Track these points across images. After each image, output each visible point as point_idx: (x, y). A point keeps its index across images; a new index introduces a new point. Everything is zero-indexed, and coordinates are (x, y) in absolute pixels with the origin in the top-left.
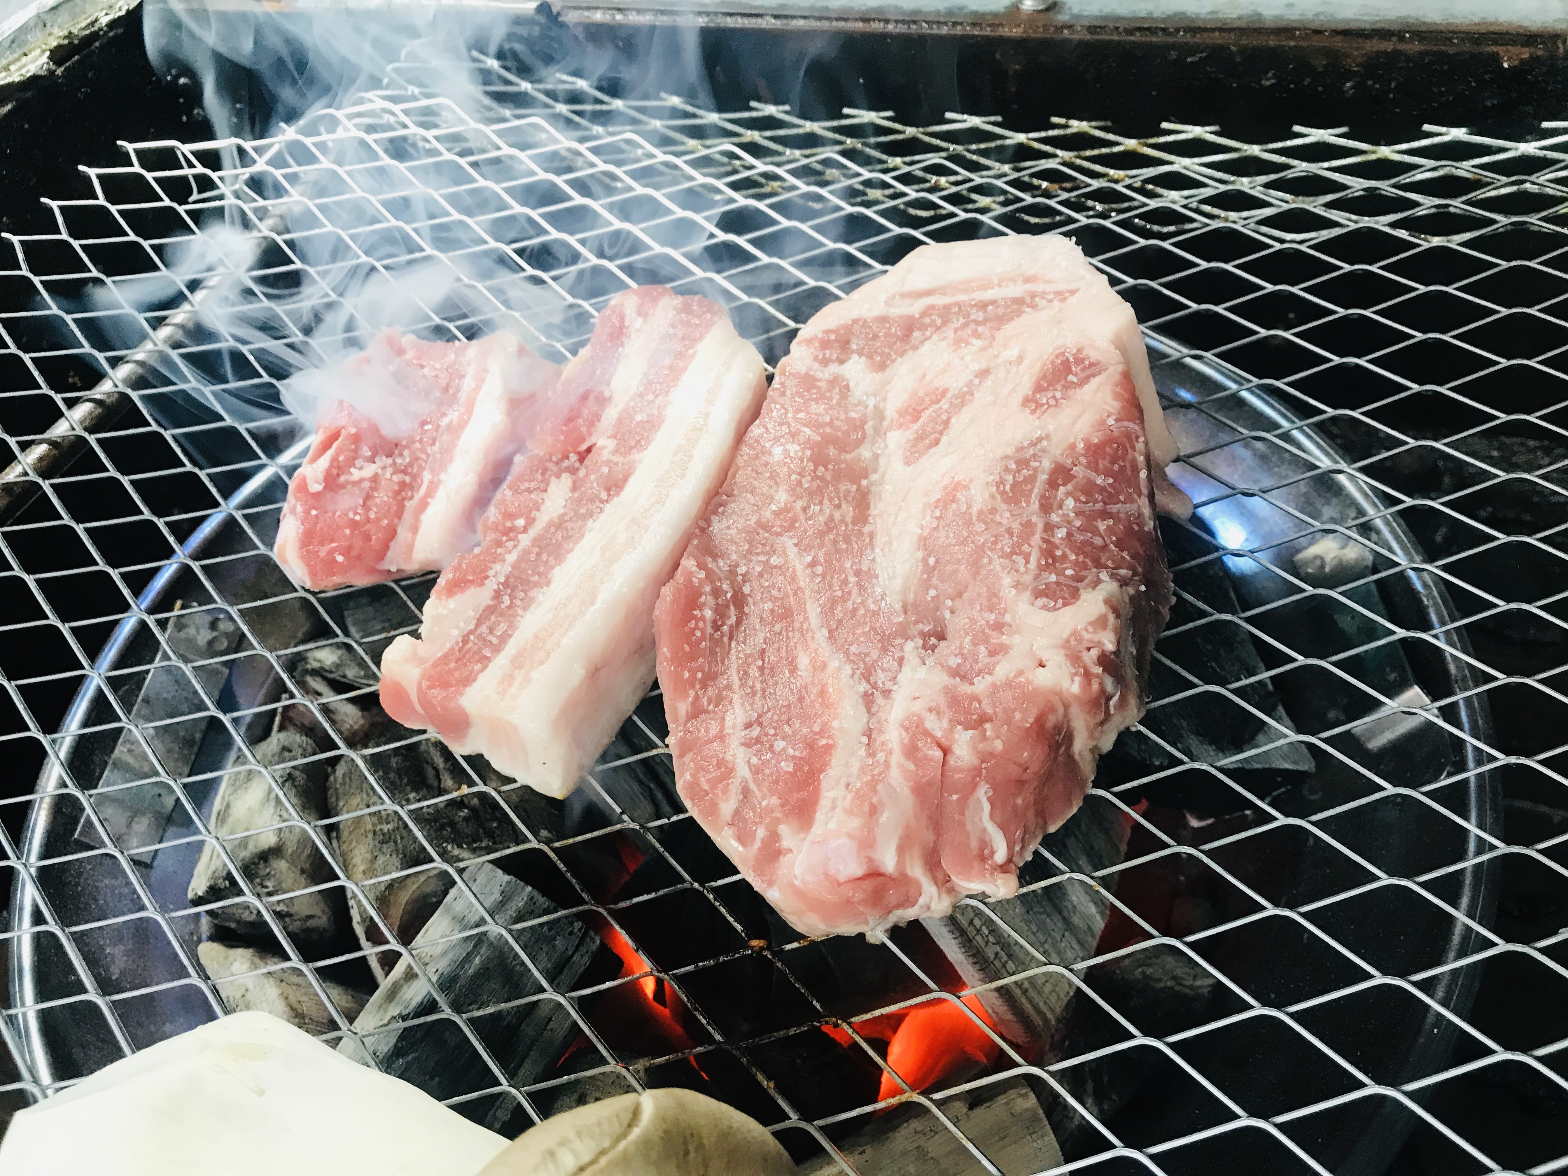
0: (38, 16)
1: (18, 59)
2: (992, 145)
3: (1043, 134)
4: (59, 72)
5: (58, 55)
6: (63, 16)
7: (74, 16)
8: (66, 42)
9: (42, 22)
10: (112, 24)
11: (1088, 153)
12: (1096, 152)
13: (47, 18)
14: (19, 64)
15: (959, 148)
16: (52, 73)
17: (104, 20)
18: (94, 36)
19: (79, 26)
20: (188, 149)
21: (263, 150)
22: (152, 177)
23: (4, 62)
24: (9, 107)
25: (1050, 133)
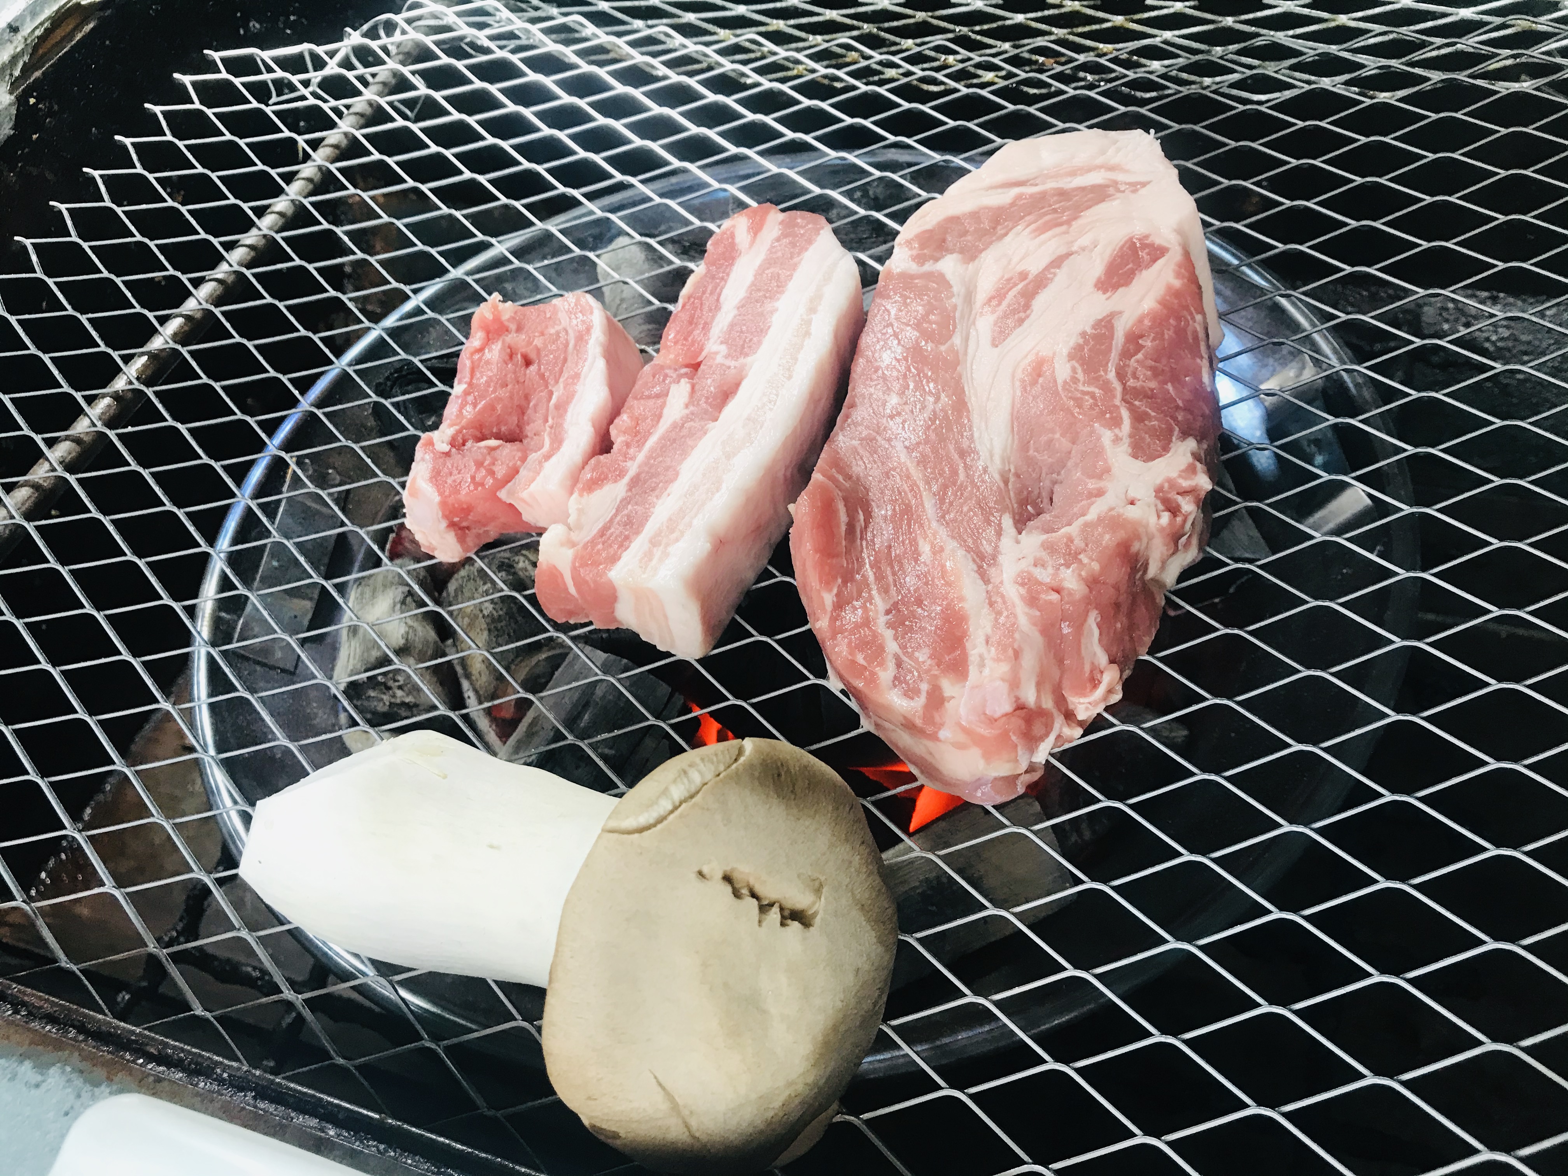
2: (994, 25)
3: (1039, 14)
11: (1080, 30)
12: (1087, 29)
15: (965, 30)
20: (267, 55)
21: (332, 54)
22: (238, 82)
24: (91, 25)
25: (1045, 13)
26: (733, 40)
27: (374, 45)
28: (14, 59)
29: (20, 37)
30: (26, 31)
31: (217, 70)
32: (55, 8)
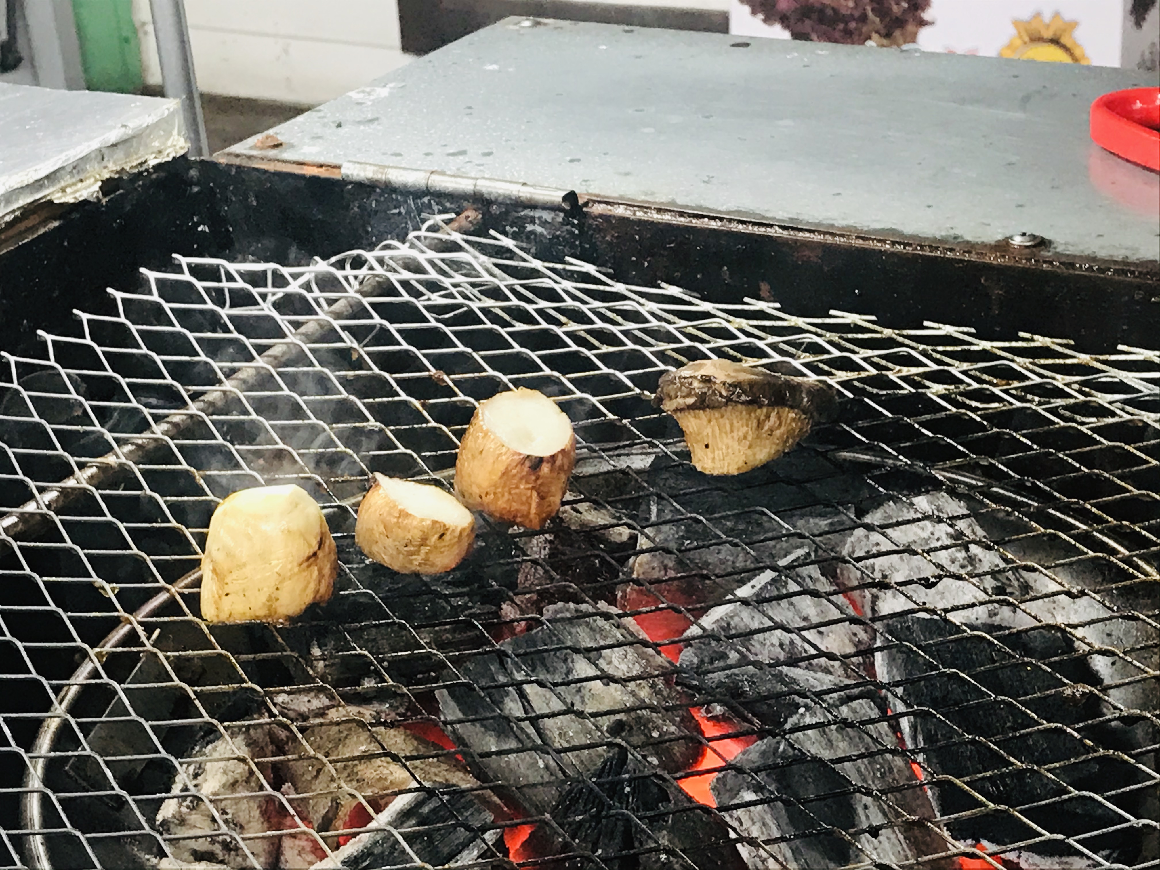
0: (100, 150)
1: (74, 184)
2: (959, 348)
3: (1007, 344)
4: (104, 201)
5: (107, 186)
6: (119, 154)
7: (128, 155)
8: (116, 176)
9: (101, 155)
10: (158, 167)
11: (1043, 361)
12: (1050, 361)
13: (106, 152)
14: (74, 188)
15: (929, 348)
16: (99, 201)
17: (152, 162)
18: (140, 175)
19: (130, 165)
20: (233, 267)
21: (295, 276)
22: (200, 285)
23: (63, 184)
24: (56, 224)
25: (1014, 344)
27: (339, 274)
31: (182, 272)
32: (30, 200)
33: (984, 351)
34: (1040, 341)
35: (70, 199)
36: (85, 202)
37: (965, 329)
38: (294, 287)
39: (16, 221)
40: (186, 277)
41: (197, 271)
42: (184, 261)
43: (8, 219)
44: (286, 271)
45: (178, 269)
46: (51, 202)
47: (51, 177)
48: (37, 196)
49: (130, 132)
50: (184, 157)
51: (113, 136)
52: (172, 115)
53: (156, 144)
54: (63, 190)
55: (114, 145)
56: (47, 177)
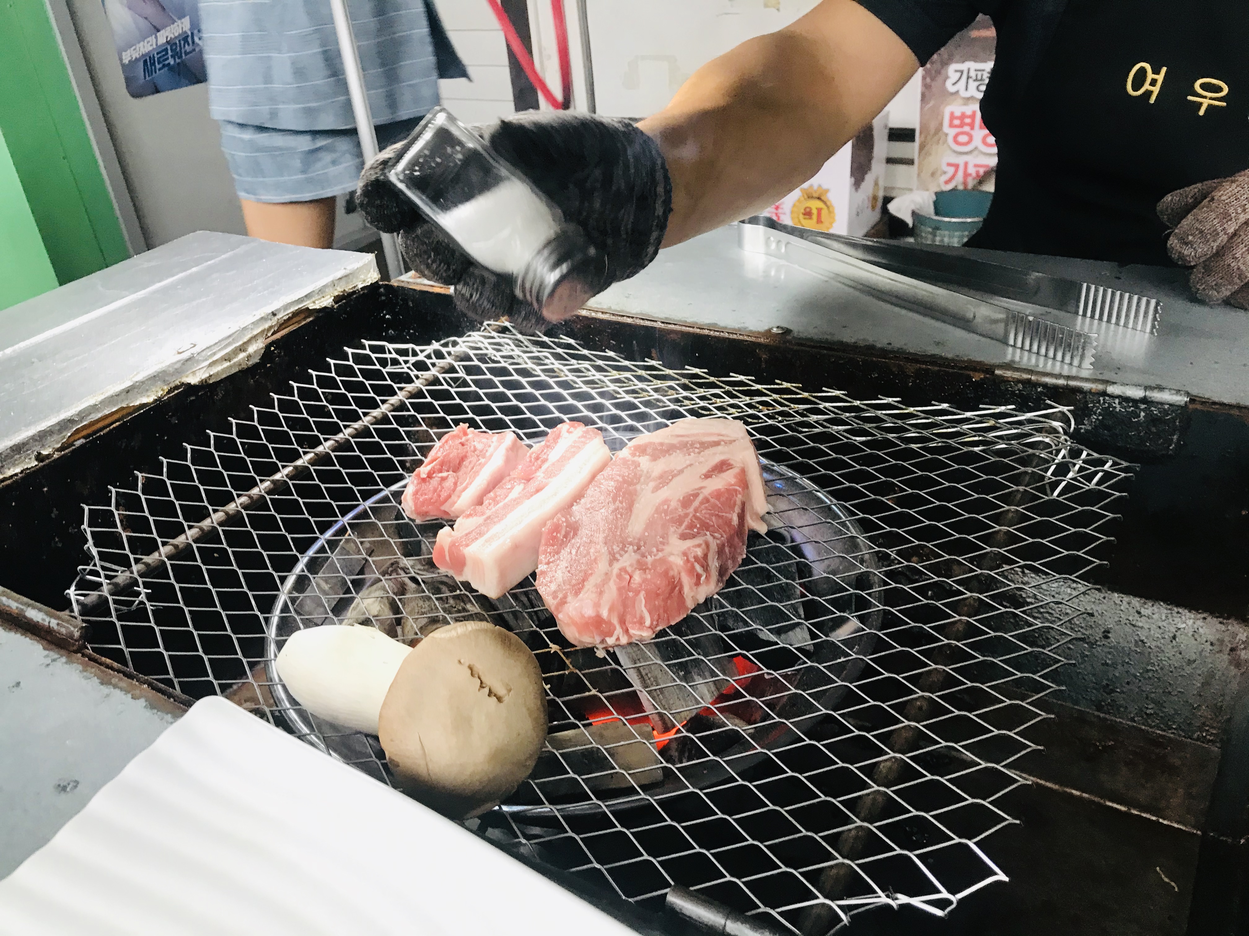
0: (333, 281)
2: (746, 388)
3: (769, 387)
4: (336, 306)
5: (337, 299)
6: (343, 282)
7: (347, 283)
8: (341, 294)
9: (333, 284)
10: (362, 289)
11: (785, 396)
12: (789, 396)
13: (336, 283)
15: (730, 389)
16: (333, 306)
17: (360, 286)
18: (354, 293)
19: (349, 288)
20: (391, 346)
21: (422, 351)
22: (373, 356)
23: (314, 299)
24: (311, 319)
25: (772, 386)
26: (618, 377)
27: (444, 350)
28: (271, 327)
29: (276, 318)
30: (279, 316)
31: (365, 349)
32: (296, 308)
33: (758, 390)
34: (786, 385)
35: (317, 307)
36: (326, 308)
37: (750, 378)
38: (421, 357)
39: (289, 319)
40: (367, 352)
41: (373, 349)
42: (367, 343)
43: (285, 318)
44: (418, 348)
45: (363, 348)
46: (308, 308)
47: (307, 296)
48: (300, 306)
49: (348, 272)
50: (377, 282)
51: (339, 274)
52: (370, 262)
53: (362, 277)
54: (314, 302)
55: (340, 279)
56: (306, 296)
